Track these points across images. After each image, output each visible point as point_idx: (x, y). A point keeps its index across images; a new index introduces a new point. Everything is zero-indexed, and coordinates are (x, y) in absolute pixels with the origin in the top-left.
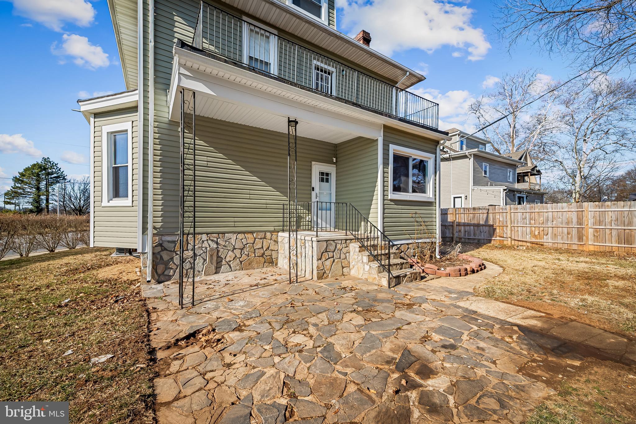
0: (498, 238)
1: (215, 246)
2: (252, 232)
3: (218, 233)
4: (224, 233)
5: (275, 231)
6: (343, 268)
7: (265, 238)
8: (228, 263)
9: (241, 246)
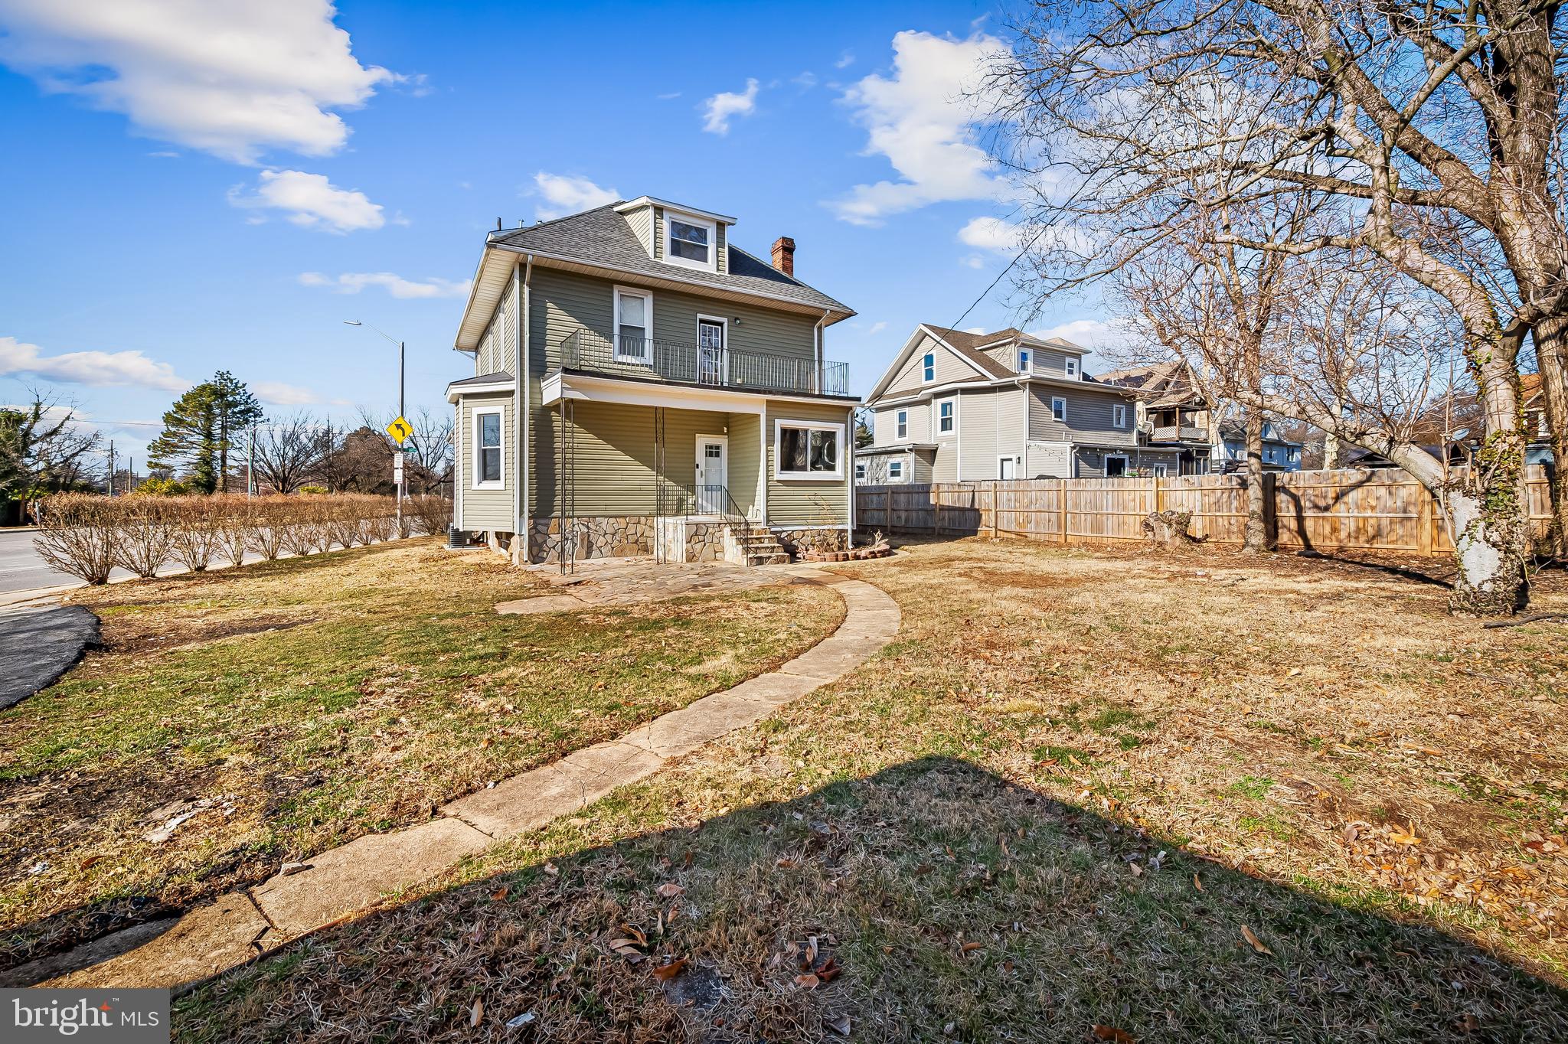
0: (984, 528)
1: (586, 530)
2: (624, 517)
3: (589, 517)
4: (595, 517)
5: (650, 515)
6: (716, 552)
7: (639, 523)
8: (599, 548)
9: (613, 531)
